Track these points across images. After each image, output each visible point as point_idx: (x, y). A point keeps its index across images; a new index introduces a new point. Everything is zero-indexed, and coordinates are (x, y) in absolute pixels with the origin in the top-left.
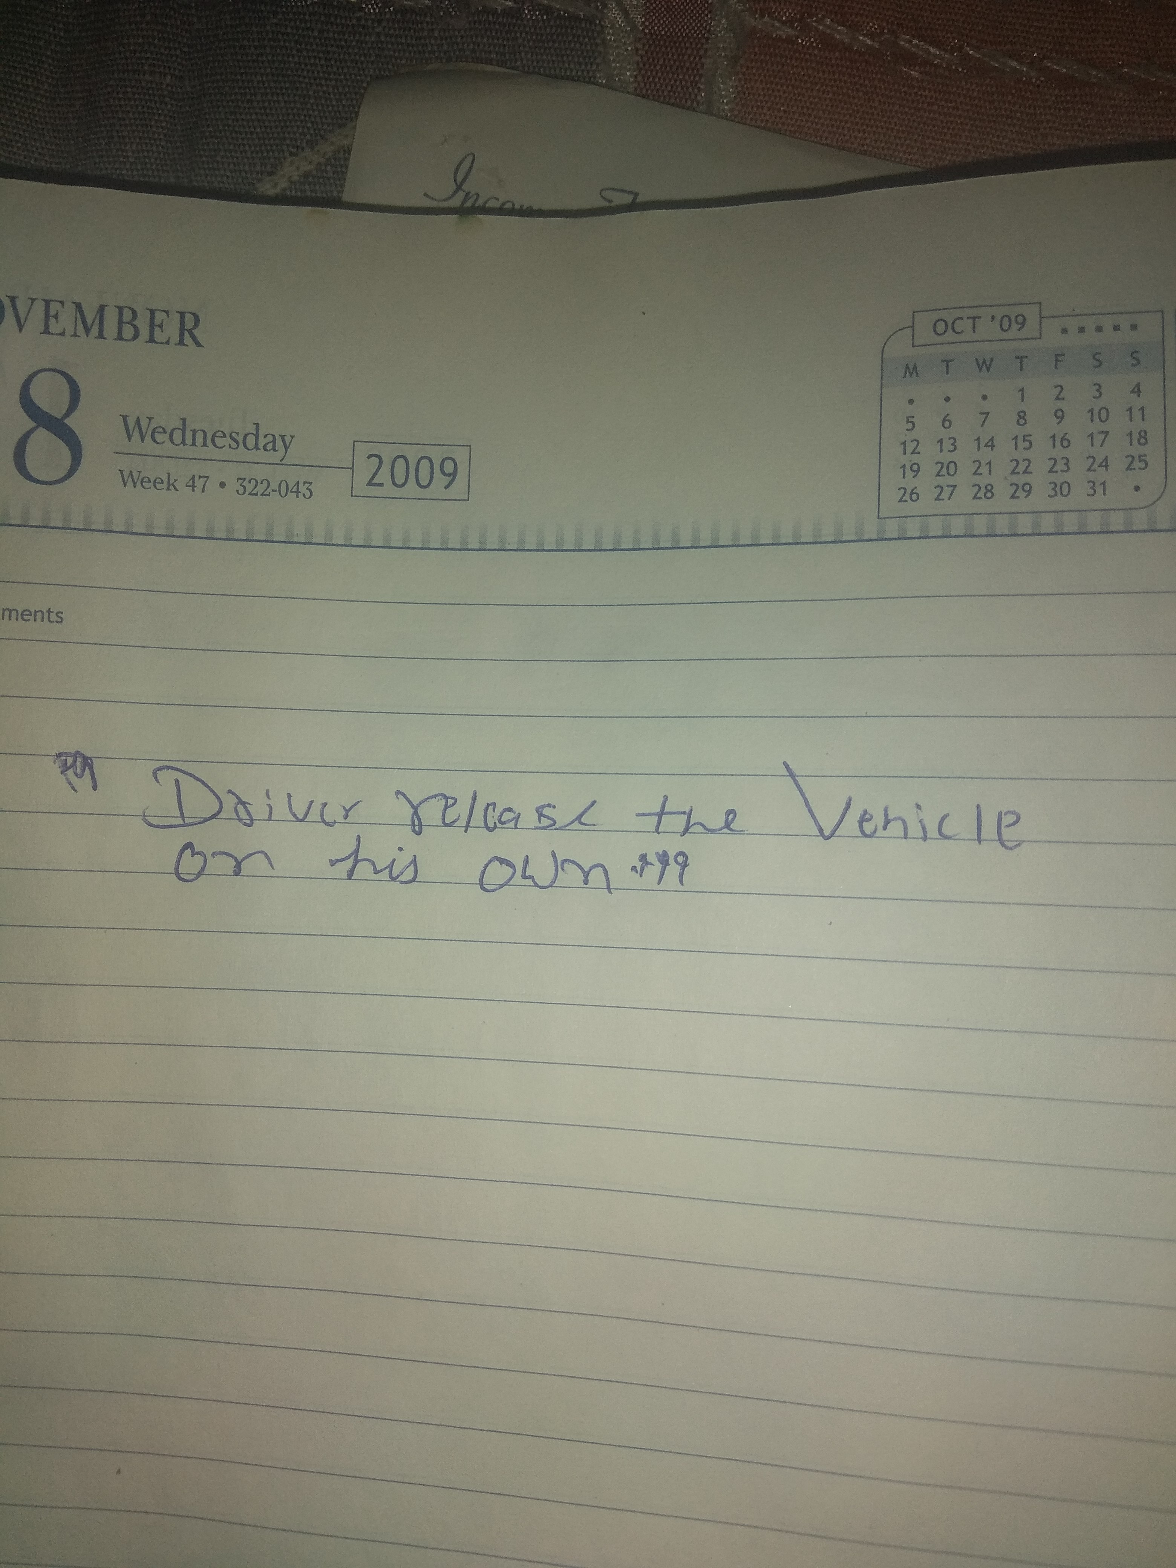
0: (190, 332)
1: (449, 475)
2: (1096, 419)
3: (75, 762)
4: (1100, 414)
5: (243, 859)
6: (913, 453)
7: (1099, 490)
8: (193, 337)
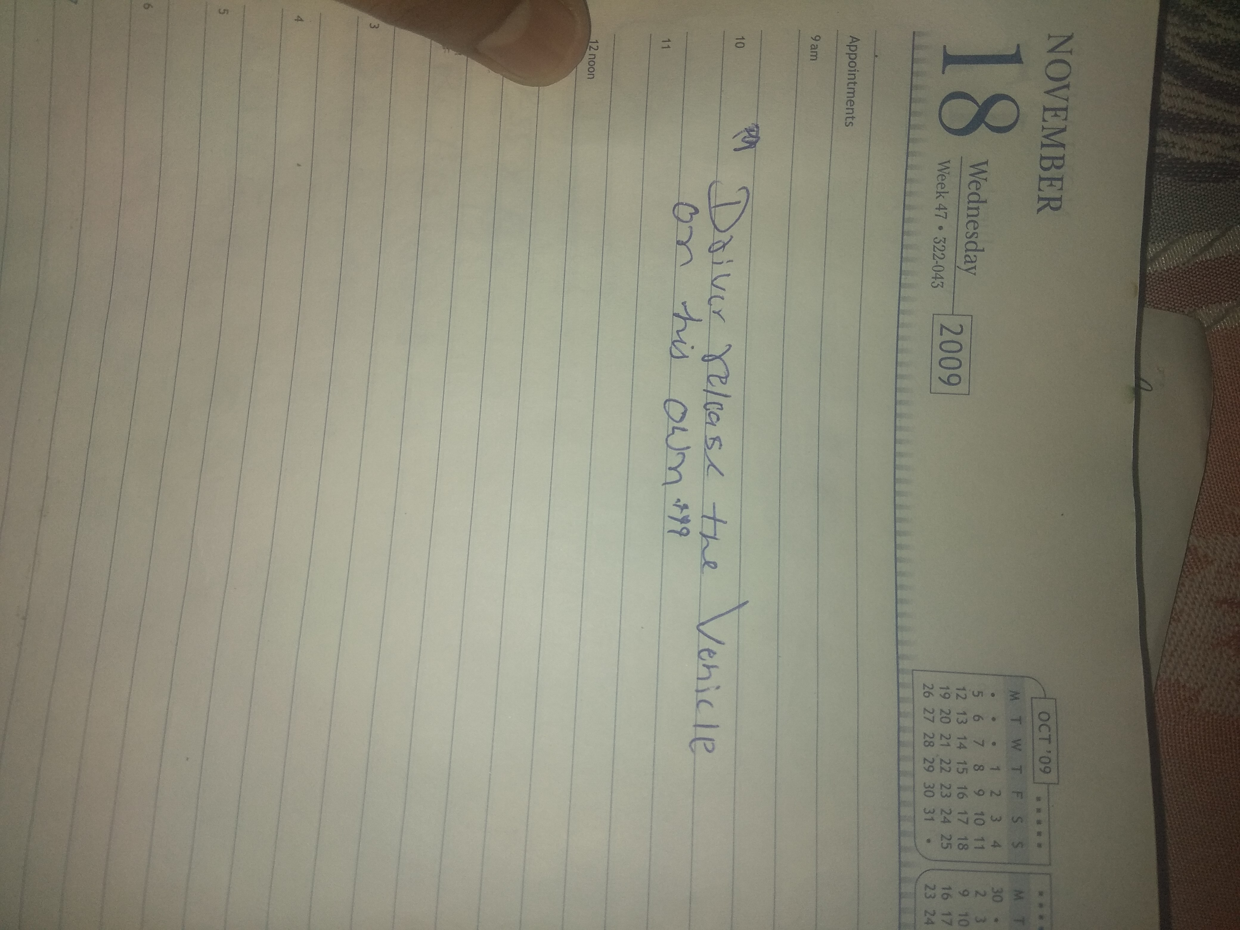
0: (1048, 205)
1: (948, 379)
2: (977, 817)
3: (753, 137)
4: (980, 819)
5: (688, 247)
6: (958, 695)
7: (929, 816)
8: (1045, 206)
